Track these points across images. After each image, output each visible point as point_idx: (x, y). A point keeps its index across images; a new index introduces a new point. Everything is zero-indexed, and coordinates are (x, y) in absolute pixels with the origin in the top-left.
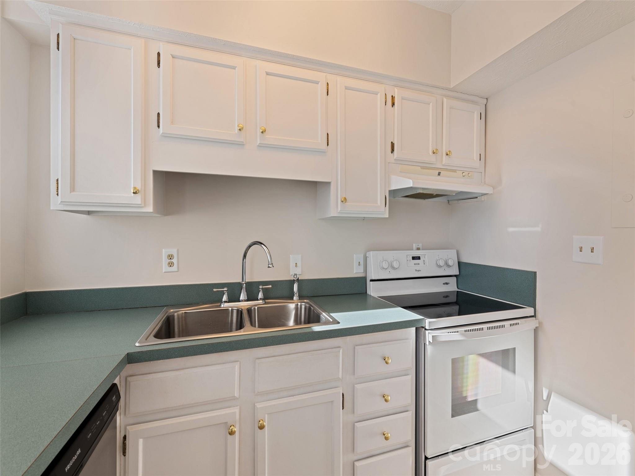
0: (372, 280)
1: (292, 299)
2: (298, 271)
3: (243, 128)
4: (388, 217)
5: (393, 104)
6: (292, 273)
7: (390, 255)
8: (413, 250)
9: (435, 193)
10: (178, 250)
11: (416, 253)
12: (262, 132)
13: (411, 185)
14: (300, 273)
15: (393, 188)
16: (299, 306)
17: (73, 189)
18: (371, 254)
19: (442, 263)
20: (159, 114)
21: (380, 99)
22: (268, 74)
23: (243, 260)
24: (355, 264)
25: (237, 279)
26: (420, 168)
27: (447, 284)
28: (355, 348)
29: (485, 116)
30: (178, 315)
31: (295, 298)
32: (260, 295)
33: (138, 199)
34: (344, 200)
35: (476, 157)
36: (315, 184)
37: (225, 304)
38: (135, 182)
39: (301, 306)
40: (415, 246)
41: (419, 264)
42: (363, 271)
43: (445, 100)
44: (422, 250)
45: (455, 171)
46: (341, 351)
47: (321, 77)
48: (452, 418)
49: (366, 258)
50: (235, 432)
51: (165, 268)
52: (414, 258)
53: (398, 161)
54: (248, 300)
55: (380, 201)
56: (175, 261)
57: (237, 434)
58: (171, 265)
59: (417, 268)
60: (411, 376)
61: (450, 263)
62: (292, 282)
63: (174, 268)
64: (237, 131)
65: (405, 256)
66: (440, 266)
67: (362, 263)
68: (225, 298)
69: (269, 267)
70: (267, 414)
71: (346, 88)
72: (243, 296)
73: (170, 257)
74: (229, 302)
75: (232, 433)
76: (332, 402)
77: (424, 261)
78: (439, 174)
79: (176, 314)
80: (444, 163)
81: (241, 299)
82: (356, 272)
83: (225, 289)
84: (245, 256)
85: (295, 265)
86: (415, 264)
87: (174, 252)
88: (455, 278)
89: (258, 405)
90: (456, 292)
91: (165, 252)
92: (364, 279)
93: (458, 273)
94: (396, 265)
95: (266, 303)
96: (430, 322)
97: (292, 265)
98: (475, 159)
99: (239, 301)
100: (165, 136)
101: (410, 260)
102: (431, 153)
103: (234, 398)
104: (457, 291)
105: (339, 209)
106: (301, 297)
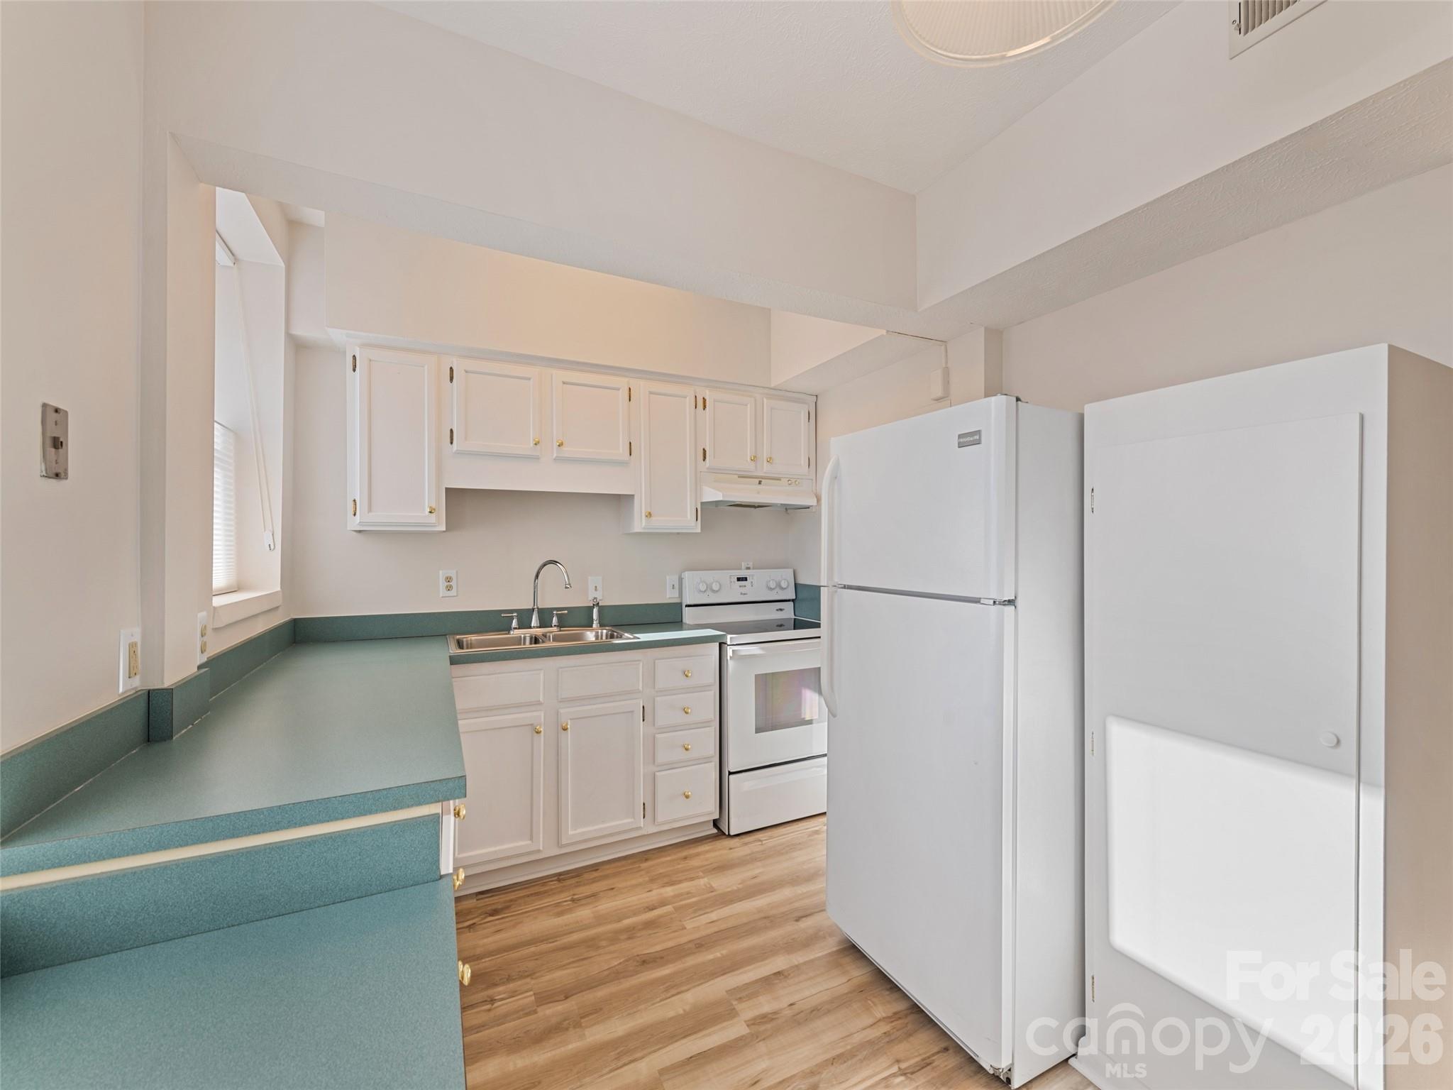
0: (686, 606)
1: (592, 626)
2: (599, 595)
3: (539, 442)
4: (700, 531)
5: (705, 407)
6: (591, 598)
7: (710, 576)
8: (741, 569)
9: (756, 505)
10: (457, 572)
11: (742, 574)
12: (559, 446)
13: (721, 499)
14: (601, 598)
15: (705, 500)
16: (600, 634)
17: (370, 510)
18: (686, 575)
19: (772, 585)
20: (452, 431)
21: (689, 402)
22: (564, 383)
23: (535, 581)
24: (669, 587)
25: (528, 605)
26: (736, 476)
27: (781, 610)
28: (654, 662)
29: (814, 416)
30: (467, 641)
31: (594, 626)
32: (555, 620)
33: (433, 518)
34: (649, 515)
35: (804, 462)
36: (618, 497)
37: (516, 631)
38: (428, 501)
39: (602, 633)
40: (744, 565)
41: (745, 586)
42: (677, 596)
43: (765, 400)
44: (753, 569)
45: (779, 479)
46: (641, 664)
47: (622, 382)
48: (758, 734)
49: (681, 580)
50: (541, 732)
51: (442, 591)
52: (739, 579)
53: (712, 470)
54: (540, 627)
55: (690, 515)
56: (453, 583)
57: (542, 733)
58: (449, 588)
59: (743, 590)
60: (713, 692)
61: (784, 584)
62: (590, 609)
63: (453, 592)
64: (532, 445)
65: (728, 577)
66: (771, 589)
67: (677, 586)
68: (514, 623)
69: (566, 588)
70: (571, 719)
71: (651, 393)
72: (535, 622)
73: (449, 579)
74: (519, 629)
75: (538, 732)
76: (632, 712)
77: (752, 582)
78: (760, 483)
79: (465, 639)
80: (765, 471)
81: (532, 625)
82: (669, 597)
83: (515, 614)
84: (537, 576)
85: (594, 588)
86: (740, 586)
87: (452, 573)
88: (792, 603)
89: (562, 711)
90: (793, 620)
91: (442, 575)
92: (680, 604)
93: (794, 597)
94: (715, 587)
95: (560, 631)
96: (731, 638)
97: (591, 588)
98: (802, 462)
99: (530, 627)
100: (459, 453)
101: (734, 582)
102: (749, 460)
103: (539, 703)
104: (795, 619)
105: (644, 524)
106: (602, 625)
